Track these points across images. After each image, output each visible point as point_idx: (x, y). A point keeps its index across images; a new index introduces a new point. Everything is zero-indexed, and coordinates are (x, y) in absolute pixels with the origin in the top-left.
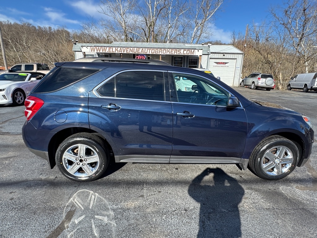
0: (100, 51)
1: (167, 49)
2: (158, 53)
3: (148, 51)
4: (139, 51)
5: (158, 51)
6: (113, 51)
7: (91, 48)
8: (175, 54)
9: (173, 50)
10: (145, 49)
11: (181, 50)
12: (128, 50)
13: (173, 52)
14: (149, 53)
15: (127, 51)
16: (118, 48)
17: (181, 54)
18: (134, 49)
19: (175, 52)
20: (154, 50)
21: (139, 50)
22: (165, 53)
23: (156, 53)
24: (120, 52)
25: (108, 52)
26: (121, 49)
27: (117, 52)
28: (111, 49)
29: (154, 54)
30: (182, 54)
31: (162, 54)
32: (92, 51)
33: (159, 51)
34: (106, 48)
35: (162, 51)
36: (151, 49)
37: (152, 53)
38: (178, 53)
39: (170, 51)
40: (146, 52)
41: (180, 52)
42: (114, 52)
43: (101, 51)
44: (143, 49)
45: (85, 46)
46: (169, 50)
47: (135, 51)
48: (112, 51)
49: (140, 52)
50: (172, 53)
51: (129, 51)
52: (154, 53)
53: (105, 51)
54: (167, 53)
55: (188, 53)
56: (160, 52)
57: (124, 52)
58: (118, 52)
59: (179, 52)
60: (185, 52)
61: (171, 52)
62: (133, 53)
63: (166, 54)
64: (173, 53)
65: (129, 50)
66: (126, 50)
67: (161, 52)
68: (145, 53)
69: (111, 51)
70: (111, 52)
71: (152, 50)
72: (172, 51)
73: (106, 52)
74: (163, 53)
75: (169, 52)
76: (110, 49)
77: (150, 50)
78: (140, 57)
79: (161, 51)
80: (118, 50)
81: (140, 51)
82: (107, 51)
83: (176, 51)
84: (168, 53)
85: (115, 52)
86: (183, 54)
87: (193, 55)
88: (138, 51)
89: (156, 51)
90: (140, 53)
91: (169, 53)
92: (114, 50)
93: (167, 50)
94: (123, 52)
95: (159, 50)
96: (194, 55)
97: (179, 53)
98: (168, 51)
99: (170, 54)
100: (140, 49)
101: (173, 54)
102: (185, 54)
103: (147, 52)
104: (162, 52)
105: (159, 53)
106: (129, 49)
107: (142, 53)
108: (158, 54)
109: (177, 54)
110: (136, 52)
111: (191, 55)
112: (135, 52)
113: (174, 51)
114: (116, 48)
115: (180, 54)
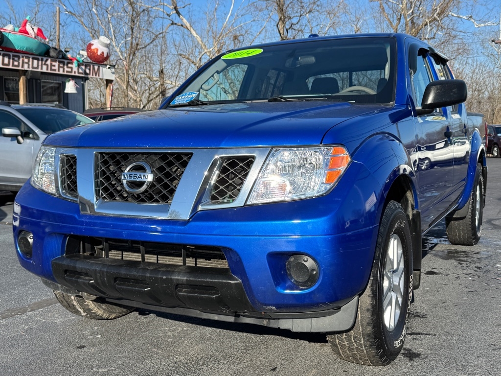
1: (38, 57)
2: (18, 66)
5: (18, 62)
9: (56, 61)
11: (72, 63)
17: (73, 74)
19: (59, 67)
20: (9, 55)
22: (38, 68)
23: (16, 66)
30: (75, 72)
31: (31, 69)
33: (21, 62)
35: (29, 61)
38: (66, 69)
39: (48, 63)
41: (72, 68)
46: (46, 60)
50: (53, 68)
52: (7, 65)
54: (42, 69)
55: (88, 71)
56: (23, 62)
59: (68, 67)
60: (82, 69)
61: (52, 65)
63: (40, 70)
64: (56, 70)
67: (28, 63)
74: (33, 67)
75: (47, 65)
79: (26, 60)
83: (61, 64)
84: (44, 70)
87: (99, 77)
89: (14, 60)
93: (41, 59)
95: (21, 58)
96: (101, 77)
97: (70, 70)
98: (45, 64)
99: (49, 71)
101: (57, 72)
102: (82, 74)
104: (31, 63)
105: (23, 67)
108: (20, 68)
109: (65, 73)
111: (94, 76)
115: (71, 72)
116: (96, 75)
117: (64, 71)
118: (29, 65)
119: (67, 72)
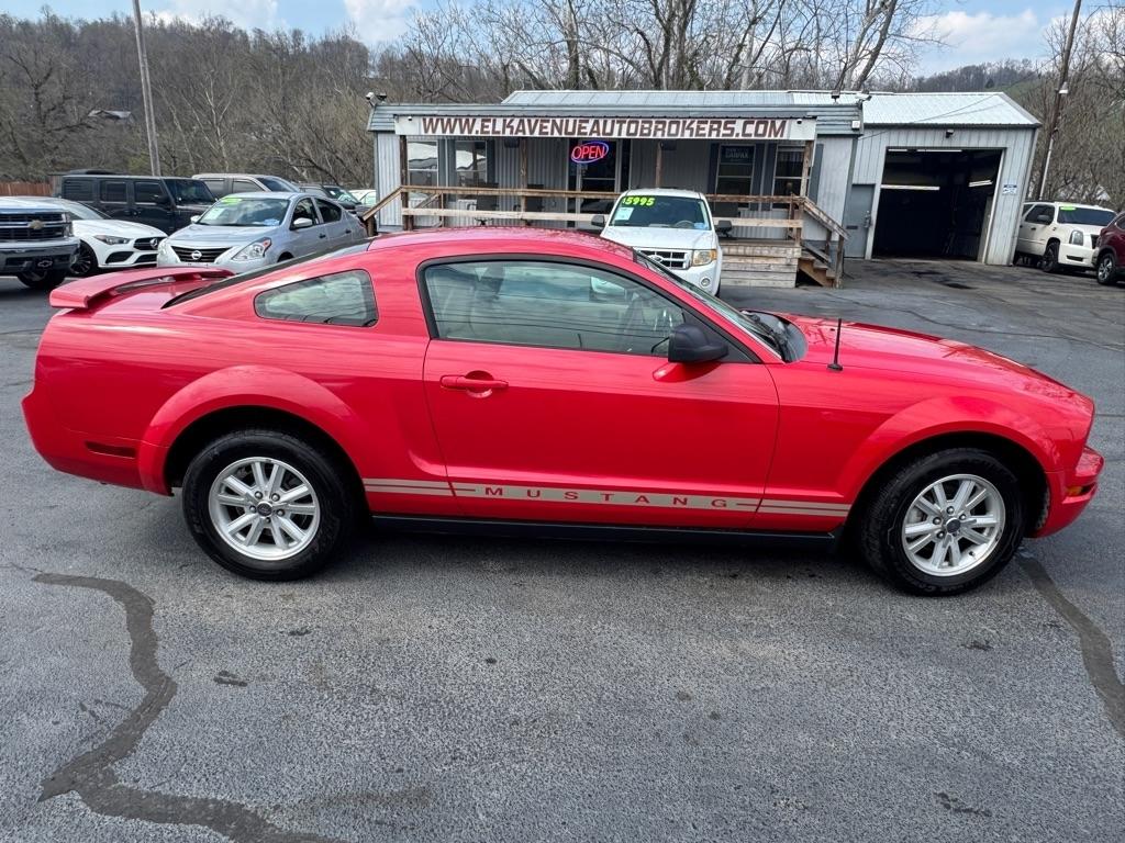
0: (452, 131)
1: (681, 121)
2: (649, 134)
3: (617, 126)
4: (585, 128)
5: (649, 129)
6: (497, 129)
7: (424, 120)
8: (714, 136)
9: (706, 123)
10: (605, 123)
11: (734, 123)
12: (545, 124)
13: (703, 129)
14: (620, 134)
15: (544, 130)
16: (511, 121)
17: (734, 137)
18: (567, 121)
19: (711, 129)
20: (637, 123)
21: (584, 125)
22: (677, 134)
23: (645, 135)
24: (520, 134)
25: (479, 135)
26: (522, 122)
27: (508, 133)
28: (490, 124)
29: (638, 137)
30: (737, 135)
31: (666, 137)
32: (426, 131)
33: (653, 128)
34: (474, 121)
35: (664, 127)
36: (628, 120)
37: (628, 133)
38: (722, 131)
39: (694, 126)
40: (608, 130)
41: (733, 129)
42: (498, 132)
43: (457, 132)
44: (596, 123)
45: (404, 115)
46: (692, 123)
47: (570, 130)
48: (494, 132)
49: (585, 134)
50: (701, 132)
51: (549, 130)
52: (635, 134)
53: (470, 132)
54: (682, 135)
55: (761, 131)
56: (657, 129)
57: (532, 132)
58: (512, 132)
59: (725, 128)
60: (751, 129)
61: (698, 128)
62: (563, 135)
63: (679, 137)
64: (704, 135)
65: (549, 125)
66: (541, 126)
67: (663, 130)
68: (604, 133)
69: (490, 129)
70: (488, 132)
71: (630, 123)
72: (702, 126)
73: (473, 134)
74: (669, 134)
75: (692, 129)
76: (486, 124)
77: (621, 123)
78: (586, 150)
79: (660, 126)
80: (512, 128)
81: (588, 130)
82: (477, 132)
83: (715, 126)
84: (687, 135)
85: (501, 135)
86: (744, 135)
87: (778, 138)
88: (580, 128)
89: (643, 128)
90: (587, 136)
91: (691, 135)
92: (499, 127)
93: (685, 122)
94: (528, 134)
95: (654, 124)
96: (785, 138)
97: (729, 132)
98: (688, 128)
99: (694, 137)
100: (587, 122)
101: (707, 137)
102: (750, 135)
103: (611, 133)
104: (666, 129)
105: (655, 134)
106: (548, 121)
107: (595, 135)
108: (651, 137)
109: (721, 137)
110: (573, 133)
111: (772, 137)
112: (570, 133)
113: (707, 126)
114: (505, 121)
115: (731, 135)
116: (776, 136)
117: (718, 135)
118: (664, 132)
119: (724, 135)
